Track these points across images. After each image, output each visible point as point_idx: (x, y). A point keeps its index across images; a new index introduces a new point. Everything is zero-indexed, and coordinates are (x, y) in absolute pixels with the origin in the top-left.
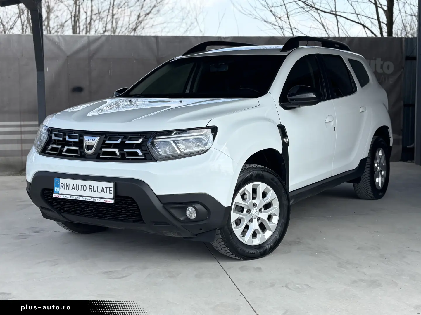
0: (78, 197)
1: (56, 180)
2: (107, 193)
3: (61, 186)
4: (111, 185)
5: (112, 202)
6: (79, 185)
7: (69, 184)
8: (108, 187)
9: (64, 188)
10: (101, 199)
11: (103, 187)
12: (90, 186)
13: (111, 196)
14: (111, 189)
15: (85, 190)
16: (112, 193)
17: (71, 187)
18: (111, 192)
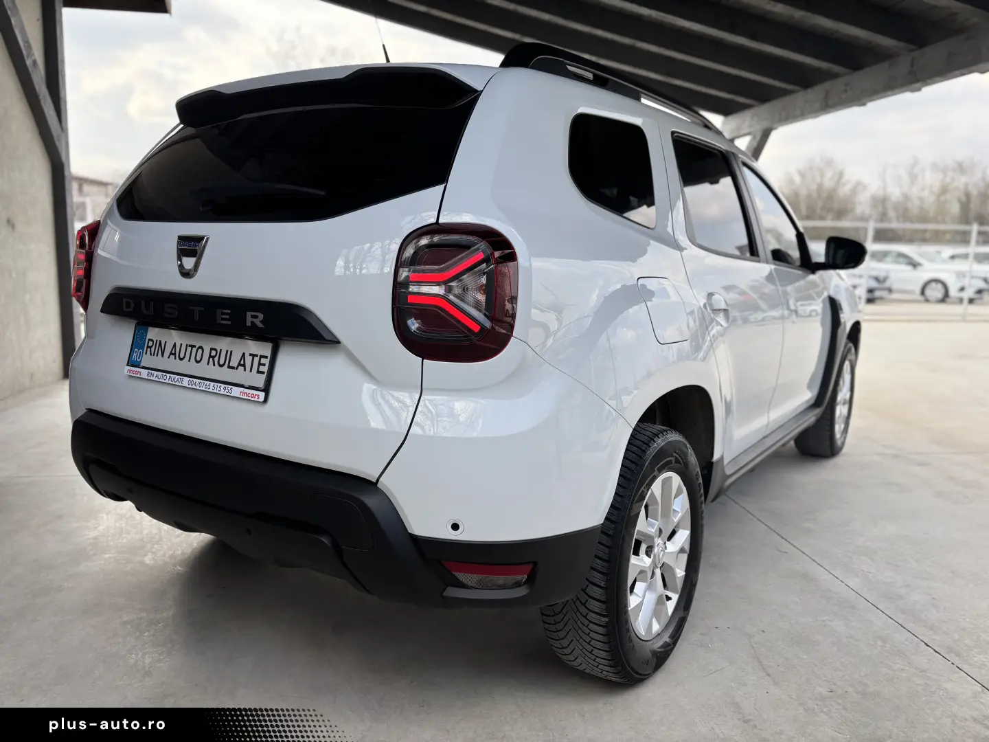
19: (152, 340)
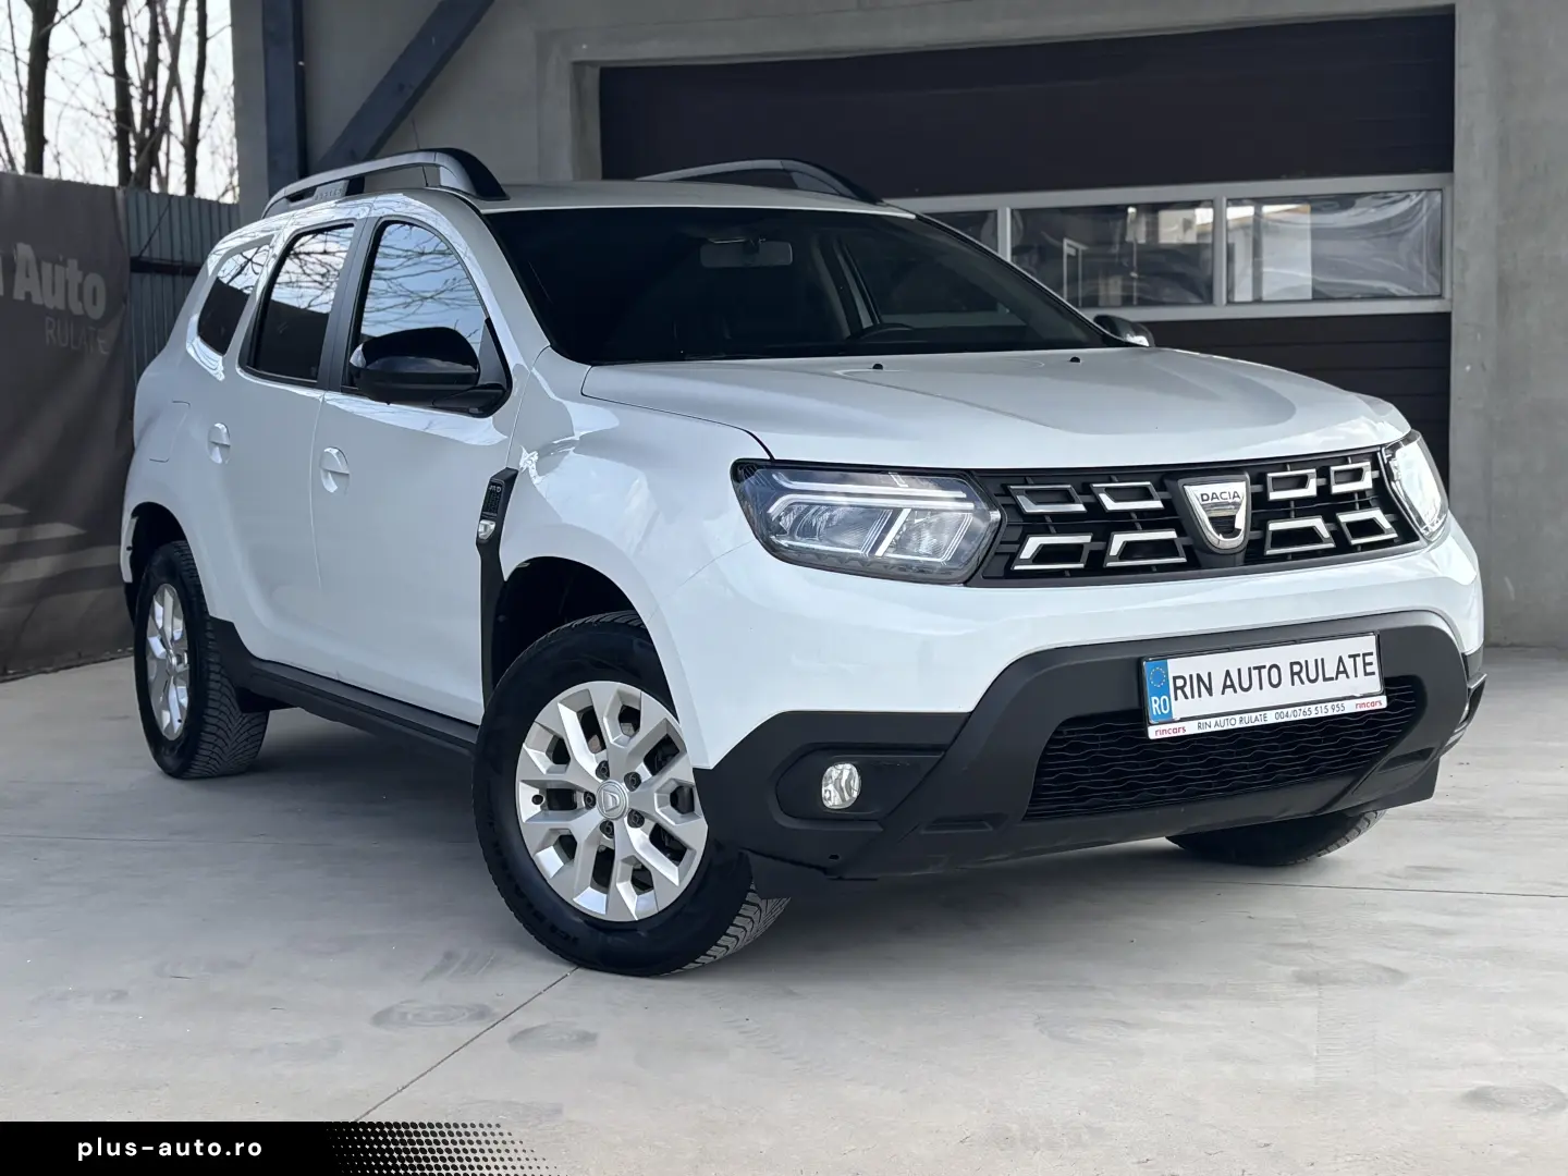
0: (1258, 714)
1: (1148, 668)
2: (1356, 676)
3: (1176, 688)
4: (1368, 644)
5: (1382, 702)
6: (1249, 669)
7: (1209, 674)
8: (1358, 655)
9: (1189, 694)
10: (1346, 703)
11: (1341, 660)
12: (1292, 664)
13: (1374, 684)
14: (1368, 659)
15: (1275, 681)
16: (1373, 673)
17: (1217, 685)
18: (1369, 669)
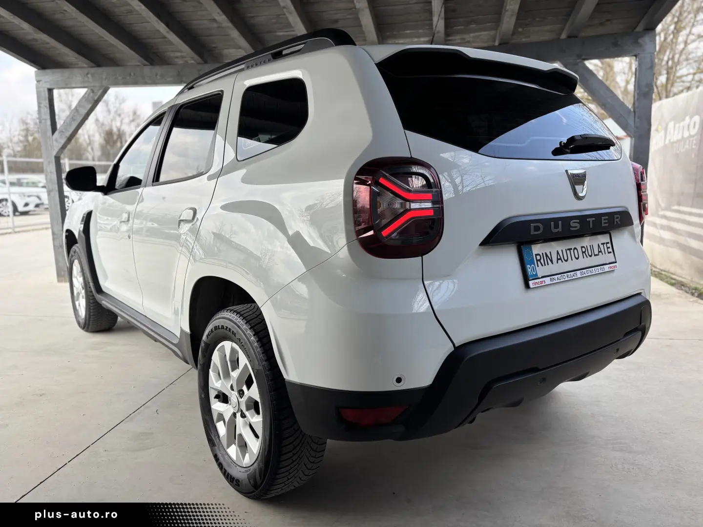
19: (539, 255)
